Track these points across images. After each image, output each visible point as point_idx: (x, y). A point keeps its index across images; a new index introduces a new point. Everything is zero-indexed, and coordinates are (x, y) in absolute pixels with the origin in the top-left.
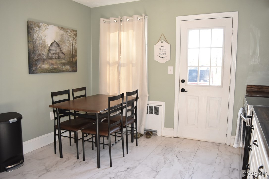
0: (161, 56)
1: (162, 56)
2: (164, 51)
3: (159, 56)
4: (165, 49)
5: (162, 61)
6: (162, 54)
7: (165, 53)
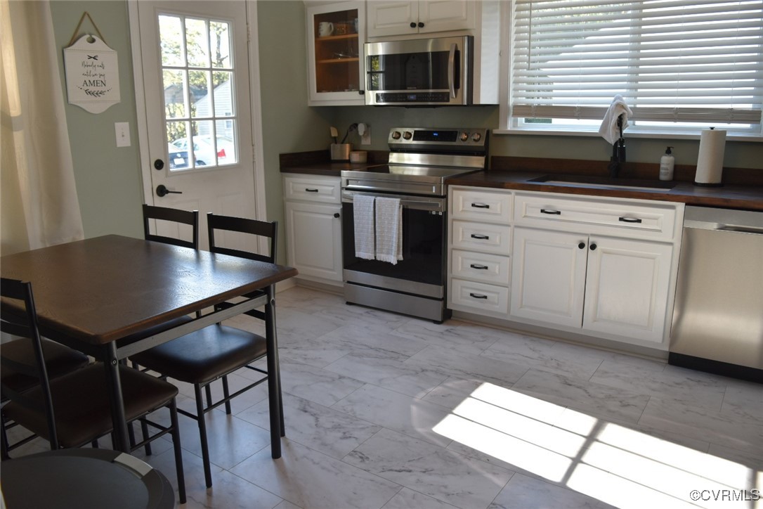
0: (92, 89)
1: (94, 88)
2: (99, 70)
3: (86, 88)
4: (102, 66)
5: (96, 107)
6: (95, 83)
7: (102, 78)
